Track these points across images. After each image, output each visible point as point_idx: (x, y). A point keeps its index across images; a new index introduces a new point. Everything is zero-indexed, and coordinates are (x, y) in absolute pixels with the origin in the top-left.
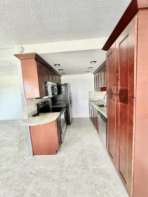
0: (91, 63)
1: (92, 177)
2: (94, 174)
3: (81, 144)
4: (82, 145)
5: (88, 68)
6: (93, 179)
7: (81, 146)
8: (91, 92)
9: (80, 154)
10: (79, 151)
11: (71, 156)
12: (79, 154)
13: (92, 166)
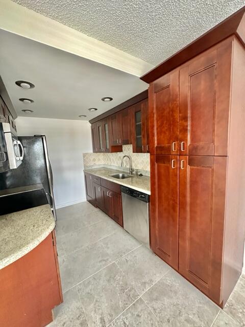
0: (103, 100)
1: (154, 310)
2: (154, 303)
3: (100, 259)
4: (104, 260)
5: (90, 109)
6: (159, 313)
7: (104, 263)
8: (87, 154)
9: (112, 280)
10: (105, 276)
11: (96, 297)
12: (109, 281)
13: (143, 290)
